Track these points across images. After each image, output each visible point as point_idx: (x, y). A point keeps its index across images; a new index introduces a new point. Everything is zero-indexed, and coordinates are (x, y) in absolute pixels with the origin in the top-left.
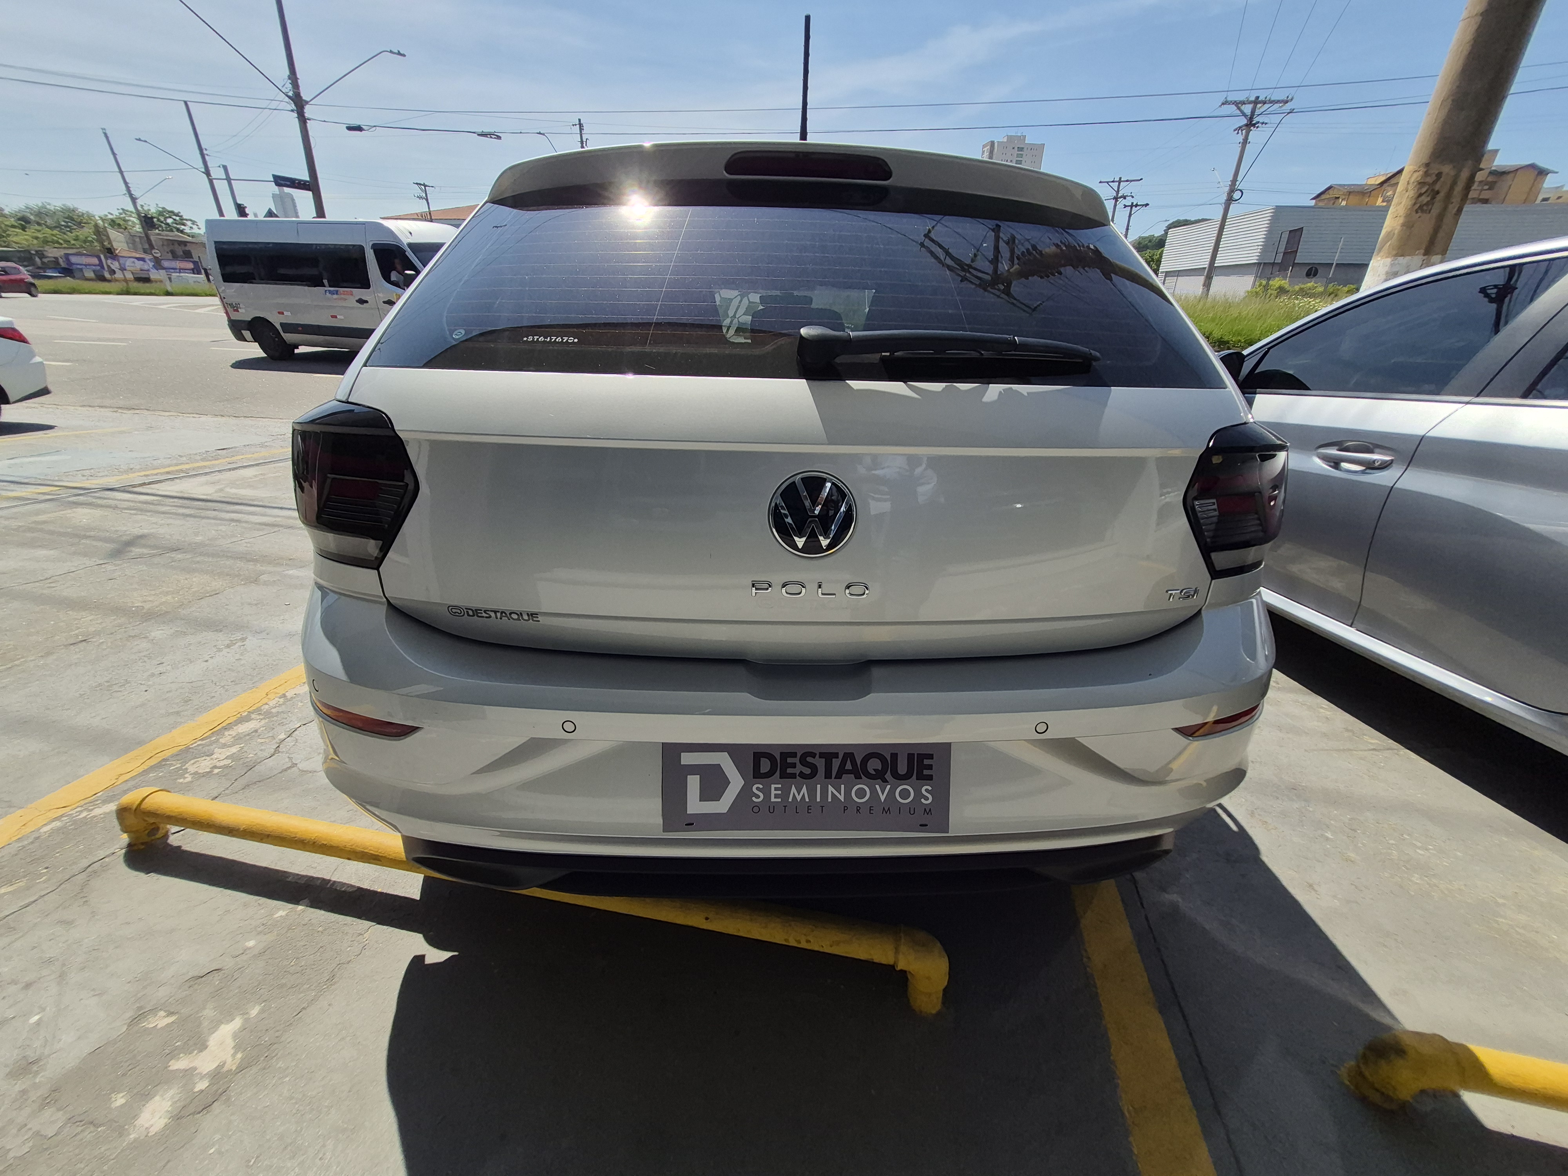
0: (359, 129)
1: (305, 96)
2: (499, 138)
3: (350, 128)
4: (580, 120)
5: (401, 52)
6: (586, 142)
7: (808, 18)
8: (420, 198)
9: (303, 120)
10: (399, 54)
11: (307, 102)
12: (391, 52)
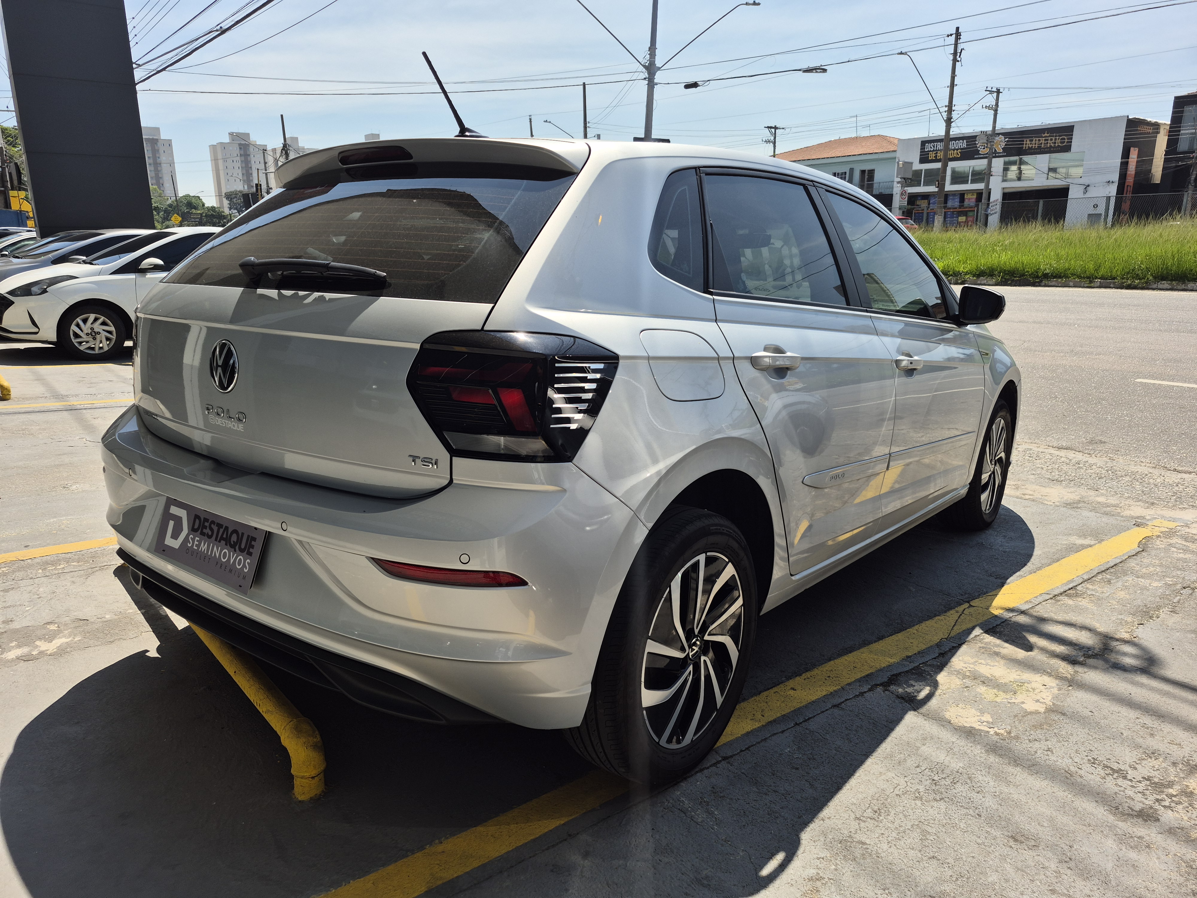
0: (695, 85)
1: (658, 63)
2: (825, 71)
3: (688, 86)
4: (958, 28)
5: (757, 2)
6: (961, 53)
7: (424, 54)
8: (768, 142)
9: (651, 85)
10: (755, 4)
11: (659, 69)
12: (747, 4)
